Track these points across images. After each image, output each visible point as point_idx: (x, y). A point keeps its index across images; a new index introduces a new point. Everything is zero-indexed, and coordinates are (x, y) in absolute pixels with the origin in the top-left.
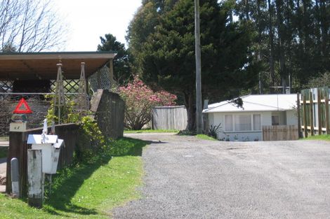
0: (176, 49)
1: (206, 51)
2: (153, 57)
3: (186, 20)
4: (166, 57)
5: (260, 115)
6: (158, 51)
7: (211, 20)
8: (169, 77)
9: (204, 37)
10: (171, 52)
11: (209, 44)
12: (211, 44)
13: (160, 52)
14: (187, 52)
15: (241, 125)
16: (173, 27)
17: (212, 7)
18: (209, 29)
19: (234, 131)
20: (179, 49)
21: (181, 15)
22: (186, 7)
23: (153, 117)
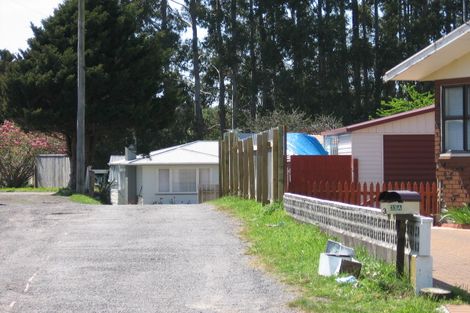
0: (51, 71)
1: (94, 75)
2: (19, 82)
3: (68, 29)
4: (37, 83)
5: (209, 170)
6: (27, 75)
7: (104, 30)
8: (39, 110)
9: (91, 55)
10: (44, 76)
11: (97, 65)
12: (100, 66)
13: (30, 75)
14: (66, 75)
15: (181, 183)
16: (50, 39)
17: (105, 12)
18: (99, 43)
19: (171, 192)
20: (56, 71)
21: (62, 23)
22: (69, 12)
23: (36, 169)
